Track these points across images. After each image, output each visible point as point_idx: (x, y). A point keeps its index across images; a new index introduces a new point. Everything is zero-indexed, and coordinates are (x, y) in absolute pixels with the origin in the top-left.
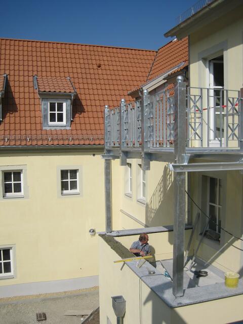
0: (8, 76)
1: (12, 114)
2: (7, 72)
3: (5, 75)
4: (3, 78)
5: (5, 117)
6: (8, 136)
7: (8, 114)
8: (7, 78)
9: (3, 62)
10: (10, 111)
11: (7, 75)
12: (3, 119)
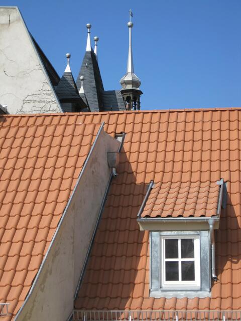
0: (227, 184)
1: (236, 263)
2: (225, 176)
3: (221, 183)
4: (217, 188)
5: (223, 270)
6: (229, 311)
7: (229, 263)
8: (225, 188)
9: (234, 155)
10: (232, 257)
11: (224, 183)
12: (217, 274)
